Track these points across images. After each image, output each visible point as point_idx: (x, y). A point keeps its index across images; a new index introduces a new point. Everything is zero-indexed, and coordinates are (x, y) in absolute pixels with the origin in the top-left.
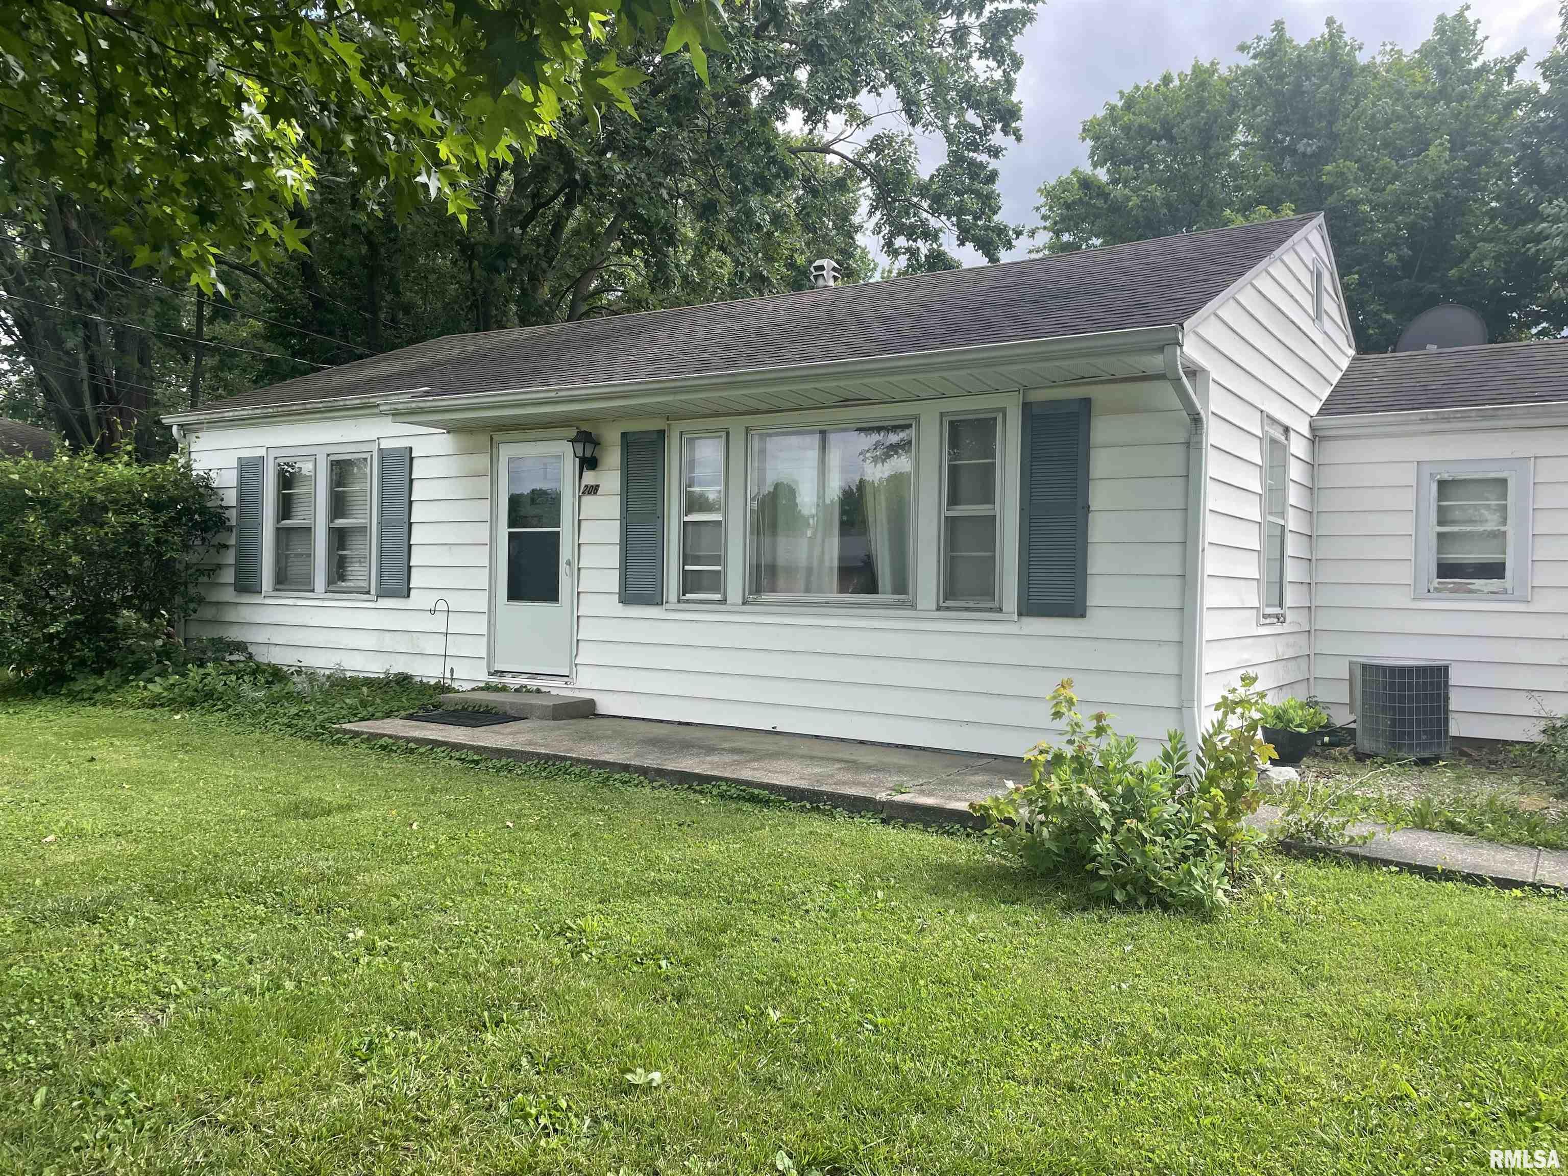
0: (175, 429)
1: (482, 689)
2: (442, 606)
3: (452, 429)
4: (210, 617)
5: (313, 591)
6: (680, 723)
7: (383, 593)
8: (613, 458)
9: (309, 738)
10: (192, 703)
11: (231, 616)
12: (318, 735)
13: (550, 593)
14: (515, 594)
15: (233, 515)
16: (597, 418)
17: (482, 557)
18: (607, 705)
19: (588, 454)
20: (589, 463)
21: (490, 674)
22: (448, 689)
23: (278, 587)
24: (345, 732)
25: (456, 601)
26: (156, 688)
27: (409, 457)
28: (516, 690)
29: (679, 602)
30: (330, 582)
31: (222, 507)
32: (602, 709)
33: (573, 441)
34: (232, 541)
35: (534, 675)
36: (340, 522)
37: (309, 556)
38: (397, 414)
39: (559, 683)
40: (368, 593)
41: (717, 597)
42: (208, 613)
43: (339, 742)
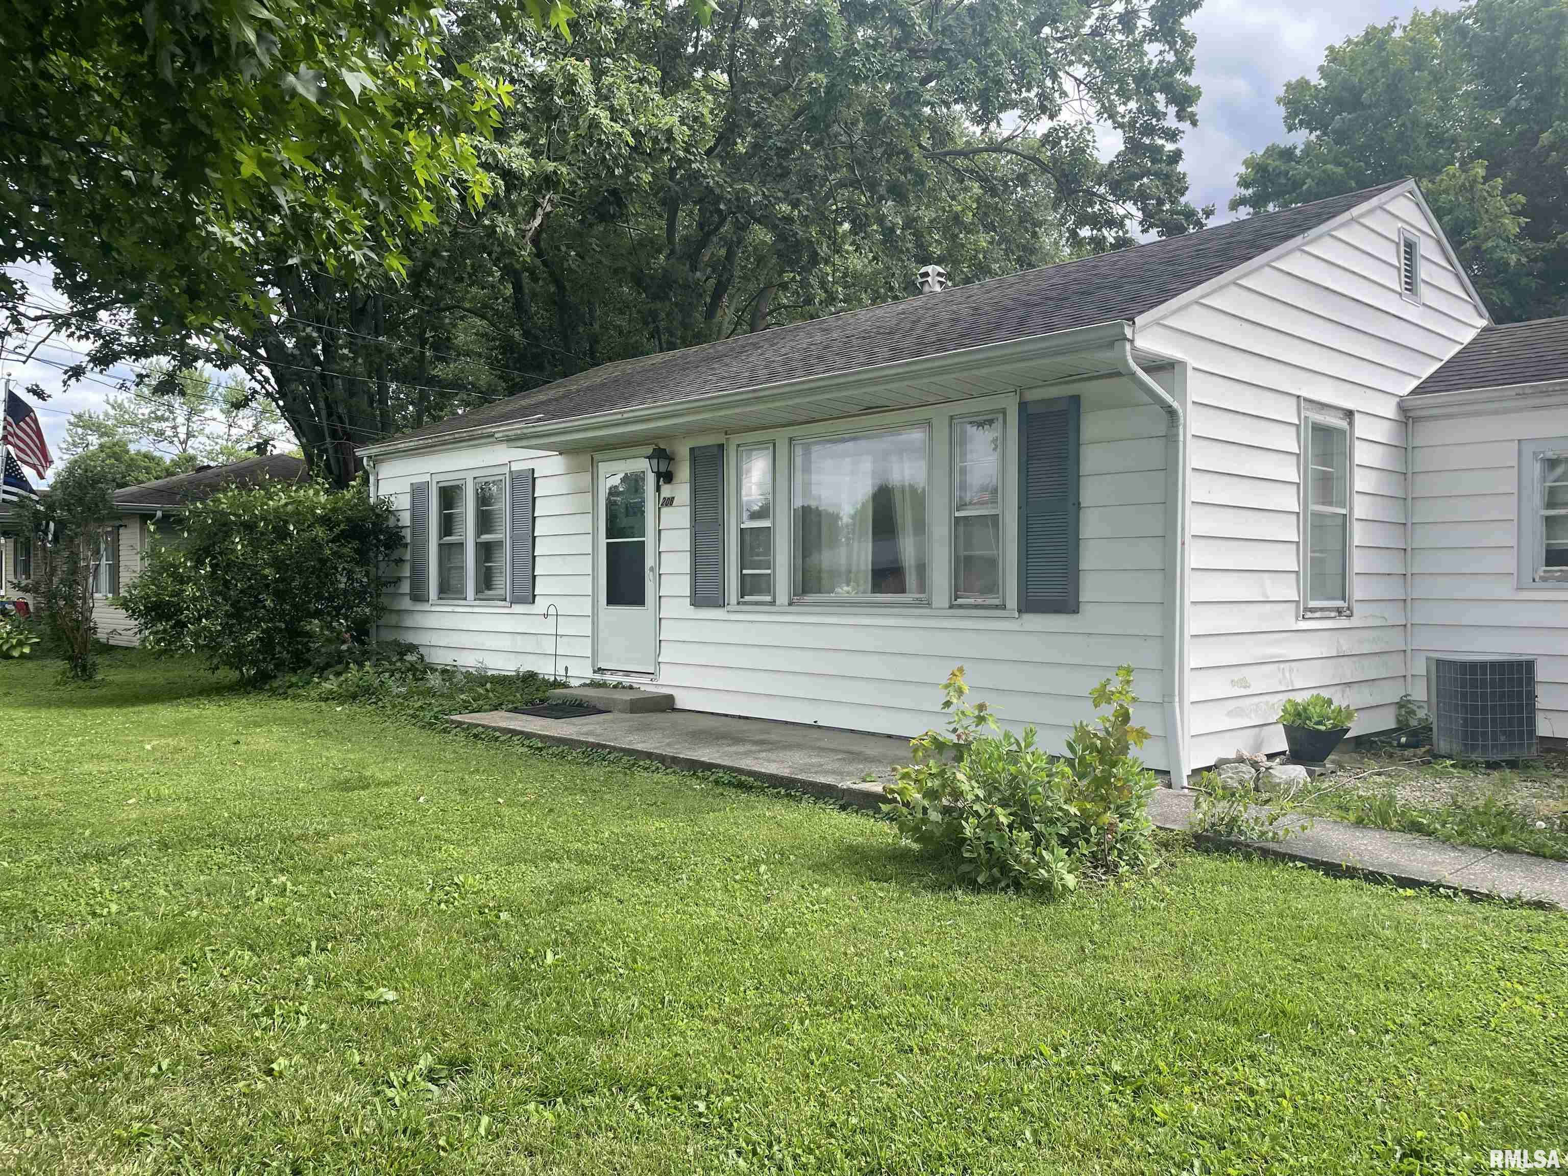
0: (365, 460)
1: (585, 685)
2: (552, 611)
3: (564, 450)
4: (393, 623)
5: (465, 599)
6: (740, 717)
7: (516, 601)
8: (684, 472)
9: (423, 727)
10: (354, 697)
11: (409, 623)
12: (431, 724)
13: (638, 600)
14: (614, 598)
15: (407, 534)
16: (670, 435)
17: (585, 565)
18: (683, 701)
19: (663, 469)
20: (666, 477)
21: (594, 672)
22: (565, 686)
23: (442, 596)
24: (453, 722)
25: (564, 606)
27: (531, 478)
28: (615, 687)
29: (738, 603)
30: (478, 591)
31: (398, 527)
32: (679, 704)
33: (648, 458)
34: (408, 557)
35: (627, 673)
36: (486, 537)
37: (462, 568)
38: (510, 440)
39: (645, 680)
40: (505, 600)
41: (768, 598)
42: (393, 619)
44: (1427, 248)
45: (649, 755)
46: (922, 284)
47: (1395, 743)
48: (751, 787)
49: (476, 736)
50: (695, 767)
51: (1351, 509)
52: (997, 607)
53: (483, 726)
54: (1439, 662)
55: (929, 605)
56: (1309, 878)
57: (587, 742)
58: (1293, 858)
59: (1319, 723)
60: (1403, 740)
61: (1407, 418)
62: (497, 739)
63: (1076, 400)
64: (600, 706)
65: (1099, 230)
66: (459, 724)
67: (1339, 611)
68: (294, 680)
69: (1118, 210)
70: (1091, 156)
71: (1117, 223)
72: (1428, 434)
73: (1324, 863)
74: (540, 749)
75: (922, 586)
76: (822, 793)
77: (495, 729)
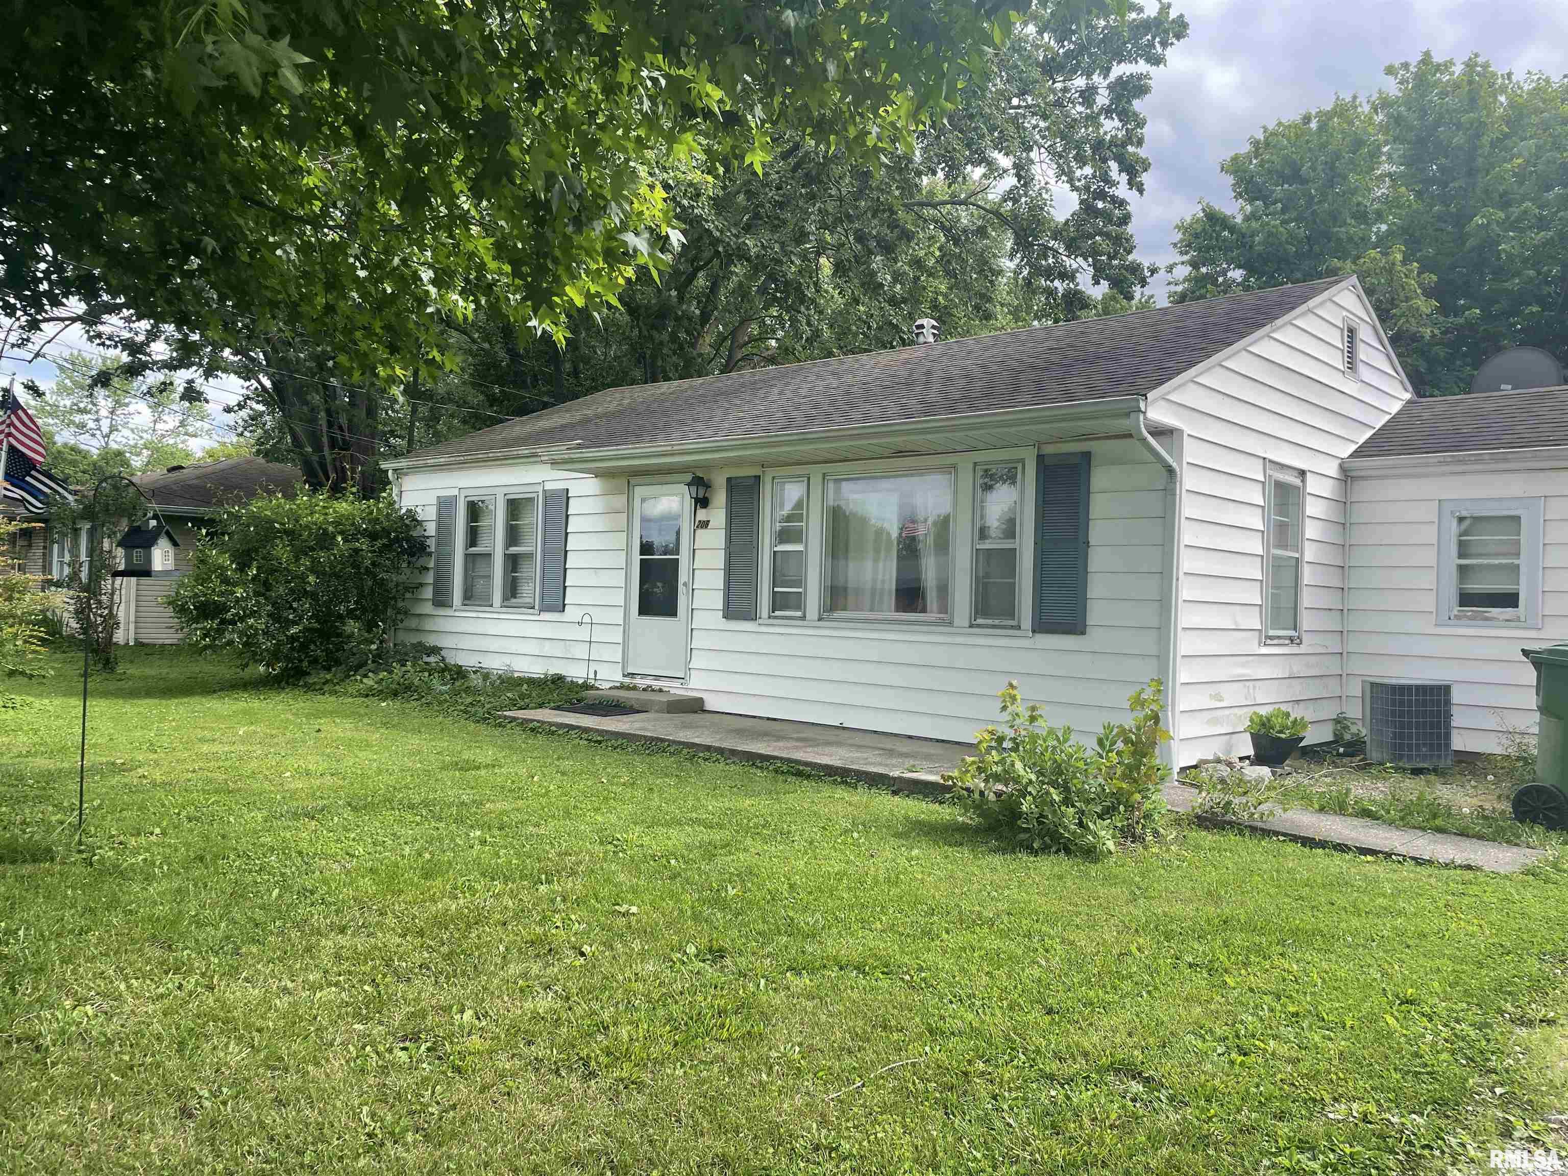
0: (390, 473)
1: (617, 688)
2: (587, 619)
3: (599, 474)
4: (414, 626)
5: (491, 606)
6: (768, 719)
7: (545, 609)
8: (720, 498)
9: (478, 722)
10: (395, 694)
11: (429, 625)
12: (485, 719)
13: (672, 612)
14: (644, 610)
15: (432, 544)
16: (709, 466)
17: (618, 579)
18: (713, 703)
19: (701, 496)
20: (702, 502)
21: (624, 676)
22: (592, 687)
23: (467, 602)
24: (506, 717)
25: (599, 616)
26: (369, 682)
27: (565, 496)
28: (644, 690)
29: (769, 617)
30: (505, 598)
31: (424, 537)
32: (709, 706)
33: (689, 485)
34: (432, 565)
35: (657, 677)
36: (514, 550)
37: (489, 577)
38: (554, 463)
39: (677, 684)
40: (533, 608)
41: (799, 614)
42: (413, 623)
43: (500, 725)
44: (1365, 333)
45: (708, 748)
46: (917, 335)
47: (1335, 753)
48: (809, 776)
49: (532, 730)
50: (752, 759)
51: (1302, 554)
52: (1012, 627)
53: (538, 721)
54: (1372, 684)
55: (951, 624)
56: (1290, 848)
57: (645, 737)
58: (1277, 834)
59: (1281, 732)
60: (1341, 750)
61: (1347, 476)
62: (553, 733)
63: (1087, 456)
64: (636, 706)
65: (1052, 281)
66: (514, 719)
67: (1291, 639)
68: (328, 677)
69: (1071, 263)
70: (1048, 213)
71: (1067, 275)
72: (1364, 491)
73: (1300, 837)
74: (600, 742)
75: (944, 608)
76: (873, 780)
77: (551, 724)
